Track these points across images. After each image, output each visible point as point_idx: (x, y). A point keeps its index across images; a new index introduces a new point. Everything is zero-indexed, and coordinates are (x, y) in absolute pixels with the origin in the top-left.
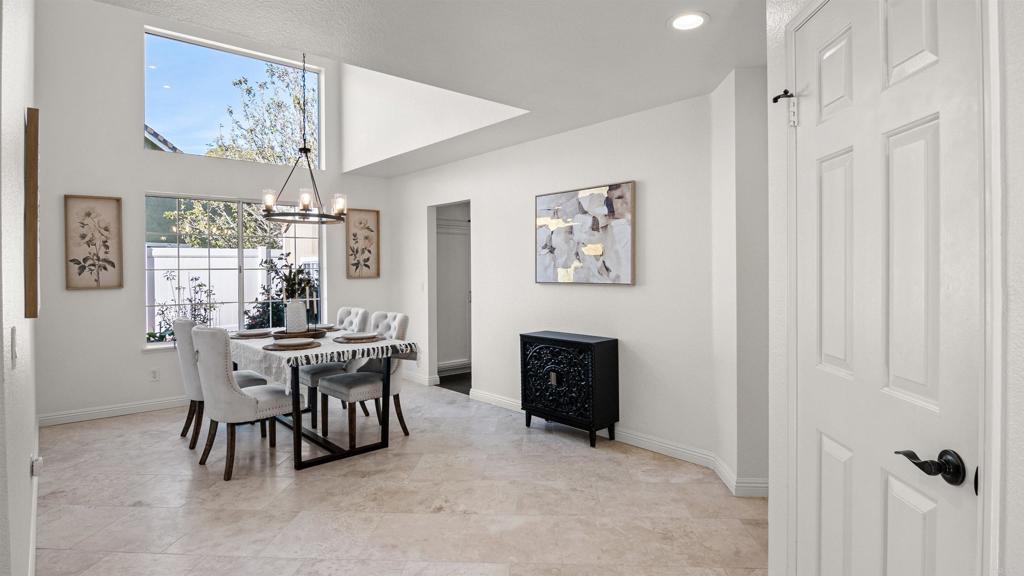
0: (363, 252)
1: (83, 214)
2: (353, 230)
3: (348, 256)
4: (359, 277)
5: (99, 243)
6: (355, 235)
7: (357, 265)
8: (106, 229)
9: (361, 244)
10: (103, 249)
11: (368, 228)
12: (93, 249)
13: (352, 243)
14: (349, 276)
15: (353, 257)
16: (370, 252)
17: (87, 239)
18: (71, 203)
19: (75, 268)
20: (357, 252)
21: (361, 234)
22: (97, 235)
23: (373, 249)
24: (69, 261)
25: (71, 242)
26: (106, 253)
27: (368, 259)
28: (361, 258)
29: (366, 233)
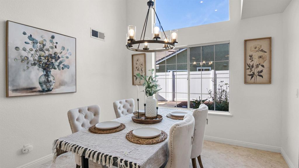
0: (257, 66)
1: (136, 61)
2: (249, 53)
3: (245, 69)
4: (254, 83)
5: (140, 70)
6: (251, 56)
7: (252, 76)
8: (142, 65)
9: (256, 61)
10: (141, 72)
11: (262, 51)
12: (139, 72)
13: (249, 62)
14: (246, 82)
15: (249, 70)
16: (263, 66)
17: (137, 68)
18: (134, 57)
19: (135, 78)
20: (253, 67)
21: (256, 55)
22: (140, 67)
23: (266, 64)
24: (133, 76)
25: (134, 70)
26: (142, 73)
27: (262, 71)
28: (256, 71)
29: (261, 54)
